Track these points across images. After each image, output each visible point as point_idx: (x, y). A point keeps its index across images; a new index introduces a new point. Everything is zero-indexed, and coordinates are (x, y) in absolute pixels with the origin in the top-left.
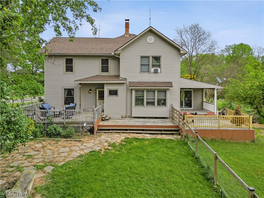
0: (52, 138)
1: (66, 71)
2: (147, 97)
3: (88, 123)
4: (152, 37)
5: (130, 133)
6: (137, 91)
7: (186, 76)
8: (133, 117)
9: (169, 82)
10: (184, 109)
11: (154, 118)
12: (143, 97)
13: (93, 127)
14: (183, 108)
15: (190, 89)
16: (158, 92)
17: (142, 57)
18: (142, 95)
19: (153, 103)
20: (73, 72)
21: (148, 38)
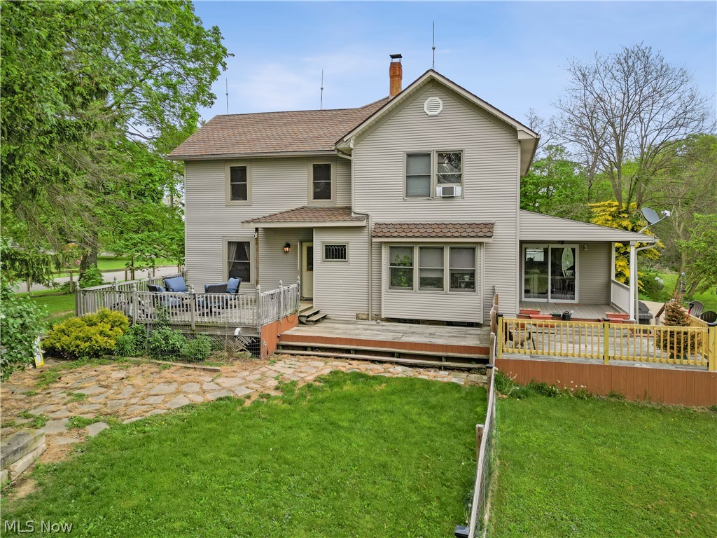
0: (159, 359)
1: (232, 199)
2: (420, 265)
3: (246, 329)
4: (437, 98)
5: (353, 359)
6: (393, 248)
7: (604, 205)
8: (383, 317)
9: (486, 224)
10: (551, 301)
11: (444, 325)
12: (411, 264)
13: (258, 340)
14: (547, 298)
15: (562, 242)
16: (451, 254)
17: (410, 156)
18: (408, 259)
19: (438, 283)
20: (246, 199)
21: (427, 102)
